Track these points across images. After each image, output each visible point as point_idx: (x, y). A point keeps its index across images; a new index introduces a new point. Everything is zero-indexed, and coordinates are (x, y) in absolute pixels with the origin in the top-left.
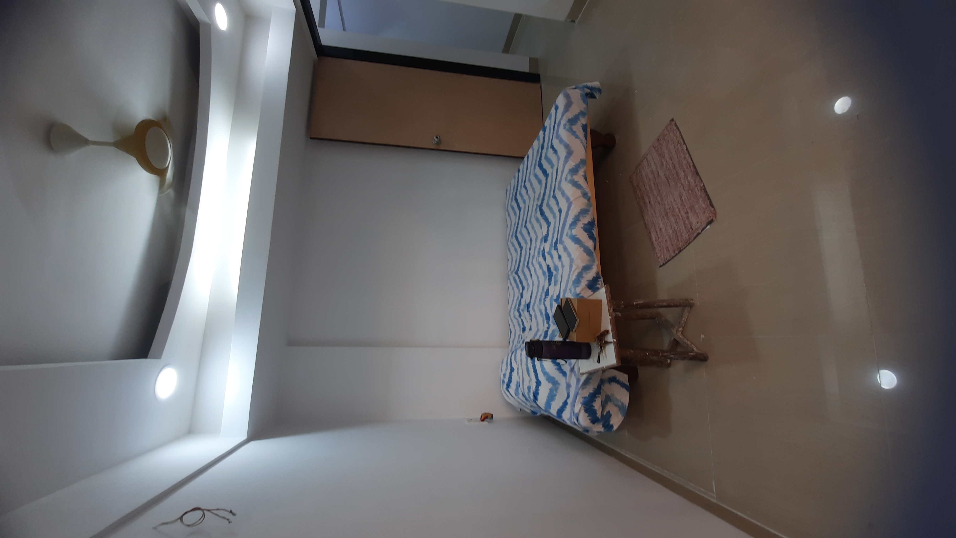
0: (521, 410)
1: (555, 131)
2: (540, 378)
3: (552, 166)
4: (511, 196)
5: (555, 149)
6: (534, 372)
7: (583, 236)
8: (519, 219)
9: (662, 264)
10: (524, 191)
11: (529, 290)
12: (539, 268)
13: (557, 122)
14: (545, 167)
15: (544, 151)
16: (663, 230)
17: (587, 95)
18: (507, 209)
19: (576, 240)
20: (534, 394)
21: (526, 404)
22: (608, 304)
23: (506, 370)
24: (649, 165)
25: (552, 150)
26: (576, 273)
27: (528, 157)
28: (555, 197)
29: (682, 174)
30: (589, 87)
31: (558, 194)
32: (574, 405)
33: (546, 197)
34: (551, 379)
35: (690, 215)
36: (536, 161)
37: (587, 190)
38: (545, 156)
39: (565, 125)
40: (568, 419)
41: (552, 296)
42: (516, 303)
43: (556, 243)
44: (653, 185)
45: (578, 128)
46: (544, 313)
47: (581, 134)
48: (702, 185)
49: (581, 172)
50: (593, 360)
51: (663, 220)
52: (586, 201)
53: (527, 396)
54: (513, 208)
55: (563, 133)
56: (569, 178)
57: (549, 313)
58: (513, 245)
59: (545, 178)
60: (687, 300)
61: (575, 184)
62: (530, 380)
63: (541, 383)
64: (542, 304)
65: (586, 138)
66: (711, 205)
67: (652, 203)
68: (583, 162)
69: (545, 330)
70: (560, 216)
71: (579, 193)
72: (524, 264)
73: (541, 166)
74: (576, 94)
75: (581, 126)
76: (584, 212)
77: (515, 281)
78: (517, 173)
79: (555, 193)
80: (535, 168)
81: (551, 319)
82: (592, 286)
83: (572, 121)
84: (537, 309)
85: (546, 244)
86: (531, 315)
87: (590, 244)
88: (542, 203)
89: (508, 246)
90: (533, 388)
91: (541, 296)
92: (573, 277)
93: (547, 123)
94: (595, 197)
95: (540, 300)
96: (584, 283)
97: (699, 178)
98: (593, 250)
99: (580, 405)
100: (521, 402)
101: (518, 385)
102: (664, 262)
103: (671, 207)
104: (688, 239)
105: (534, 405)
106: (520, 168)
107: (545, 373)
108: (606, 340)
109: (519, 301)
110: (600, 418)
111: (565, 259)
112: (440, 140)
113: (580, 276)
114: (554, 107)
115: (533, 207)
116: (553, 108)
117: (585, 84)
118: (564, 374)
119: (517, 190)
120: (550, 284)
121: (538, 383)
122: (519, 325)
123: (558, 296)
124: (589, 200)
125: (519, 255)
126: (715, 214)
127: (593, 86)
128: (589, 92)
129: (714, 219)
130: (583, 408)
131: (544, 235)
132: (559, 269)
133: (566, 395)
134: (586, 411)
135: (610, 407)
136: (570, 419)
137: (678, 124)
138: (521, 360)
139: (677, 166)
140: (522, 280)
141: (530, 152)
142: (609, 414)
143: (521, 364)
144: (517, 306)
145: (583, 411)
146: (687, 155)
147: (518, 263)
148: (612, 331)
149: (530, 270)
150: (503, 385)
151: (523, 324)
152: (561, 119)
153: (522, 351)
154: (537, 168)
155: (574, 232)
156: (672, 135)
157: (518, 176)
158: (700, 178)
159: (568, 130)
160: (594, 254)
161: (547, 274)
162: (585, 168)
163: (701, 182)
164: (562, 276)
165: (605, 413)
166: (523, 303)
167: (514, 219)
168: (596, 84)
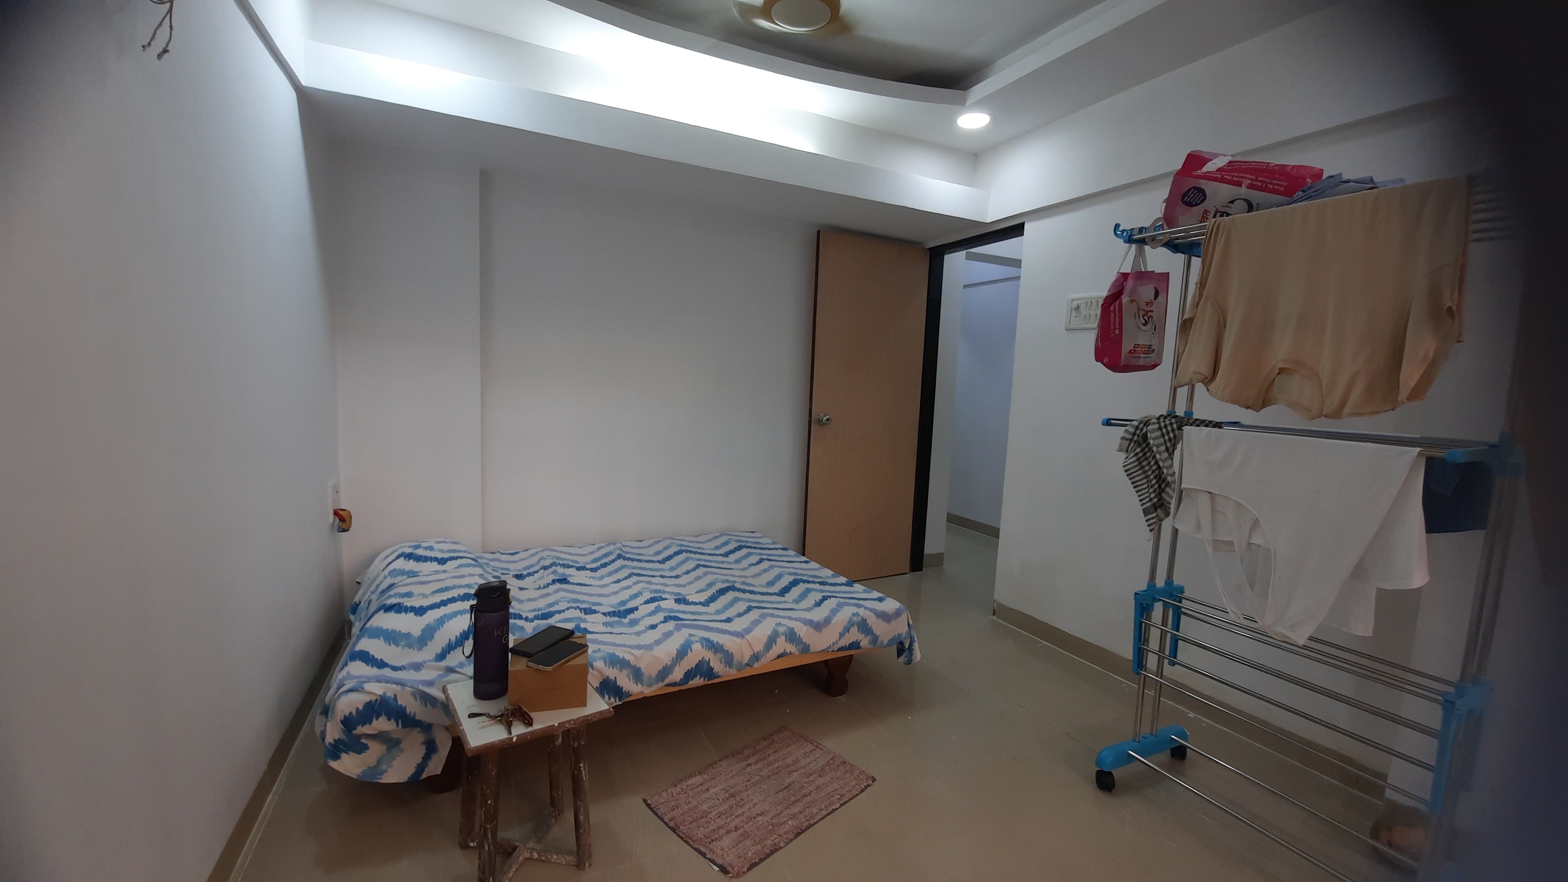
0: (359, 583)
1: (847, 601)
2: (429, 612)
3: (797, 601)
4: (744, 539)
5: (822, 603)
6: (442, 601)
7: (689, 662)
8: (710, 555)
9: (649, 802)
10: (754, 559)
11: (591, 580)
12: (631, 594)
13: (860, 602)
14: (794, 589)
15: (818, 586)
16: (707, 795)
17: (901, 643)
18: (725, 534)
19: (682, 653)
20: (399, 604)
21: (372, 593)
22: (581, 719)
23: (442, 551)
24: (806, 755)
25: (821, 598)
26: (628, 657)
27: (806, 562)
28: (749, 609)
29: (796, 809)
30: (913, 646)
31: (754, 615)
32: (379, 681)
33: (748, 596)
34: (428, 634)
35: (734, 835)
36: (802, 575)
37: (764, 661)
38: (810, 588)
39: (857, 614)
40: (348, 673)
41: (585, 621)
42: (569, 560)
43: (676, 618)
44: (777, 765)
45: (855, 635)
46: (552, 609)
47: (846, 641)
48: (782, 845)
49: (790, 648)
50: (474, 706)
51: (723, 792)
52: (746, 660)
53: (392, 592)
54: (726, 543)
55: (846, 613)
56: (781, 629)
57: (554, 618)
58: (666, 548)
59: (777, 591)
60: (590, 856)
61: (772, 640)
62: (425, 596)
63: (420, 616)
64: (569, 605)
65: (841, 649)
66: (753, 866)
67: (749, 769)
68: (805, 649)
69: (521, 613)
70: (721, 621)
71: (759, 647)
72: (635, 568)
73: (794, 583)
74: (900, 627)
75: (857, 640)
76: (728, 659)
77: (606, 555)
78: (781, 547)
79: (755, 609)
80: (790, 574)
81: (544, 624)
82: (608, 687)
83: (864, 626)
84: (559, 596)
85: (673, 601)
86: (547, 586)
87: (677, 675)
88: (739, 590)
89: (664, 539)
90: (408, 602)
91: (584, 602)
92: (621, 653)
93: (858, 587)
94: (752, 675)
95: (576, 601)
96: (611, 673)
97: (792, 837)
98: (667, 681)
99: (380, 692)
100: (377, 582)
101: (412, 574)
102: (651, 806)
103: (744, 802)
104: (694, 838)
105: (373, 608)
106: (790, 551)
107: (441, 622)
108: (514, 723)
109: (571, 564)
110: (355, 732)
111: (651, 637)
112: (825, 424)
113: (623, 664)
114: (882, 596)
115: (731, 575)
116: (880, 595)
117: (916, 639)
118: (441, 657)
119: (755, 548)
120: (605, 614)
121: (420, 611)
122: (528, 567)
123: (586, 631)
124: (747, 665)
125: (650, 559)
126: (738, 875)
127: (914, 650)
128: (905, 647)
129: (730, 875)
130: (374, 698)
131: (687, 598)
132: (635, 628)
133: (398, 665)
134: (369, 705)
135: (376, 750)
136: (349, 676)
137: (869, 789)
138: (463, 576)
139: (809, 799)
140: (608, 567)
141: (814, 565)
142: (360, 749)
143: (455, 577)
144: (561, 562)
145: (367, 698)
146: (824, 813)
147: (637, 557)
148: (531, 732)
149: (626, 578)
150: (411, 547)
151: (529, 575)
152: (866, 608)
153: (480, 577)
154: (791, 578)
155: (696, 647)
156: (853, 783)
157: (777, 549)
158: (792, 840)
159: (850, 620)
160: (661, 684)
161: (622, 609)
162: (797, 653)
163: (785, 842)
164: (621, 634)
165: (364, 741)
166: (568, 571)
167: (709, 547)
168: (918, 655)
